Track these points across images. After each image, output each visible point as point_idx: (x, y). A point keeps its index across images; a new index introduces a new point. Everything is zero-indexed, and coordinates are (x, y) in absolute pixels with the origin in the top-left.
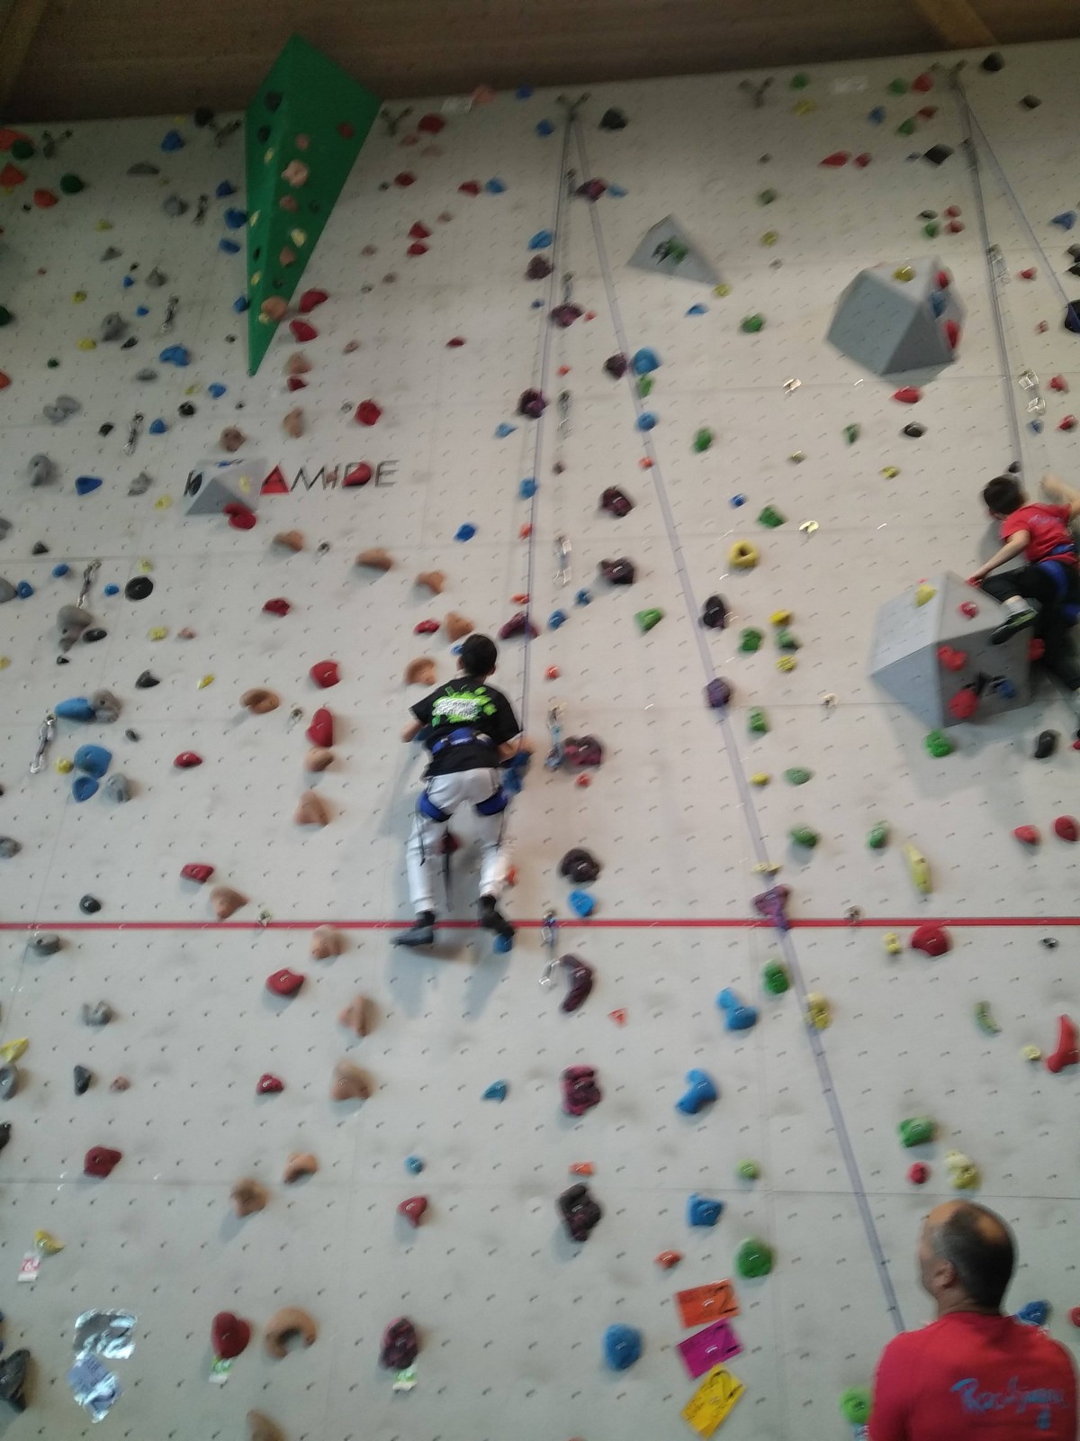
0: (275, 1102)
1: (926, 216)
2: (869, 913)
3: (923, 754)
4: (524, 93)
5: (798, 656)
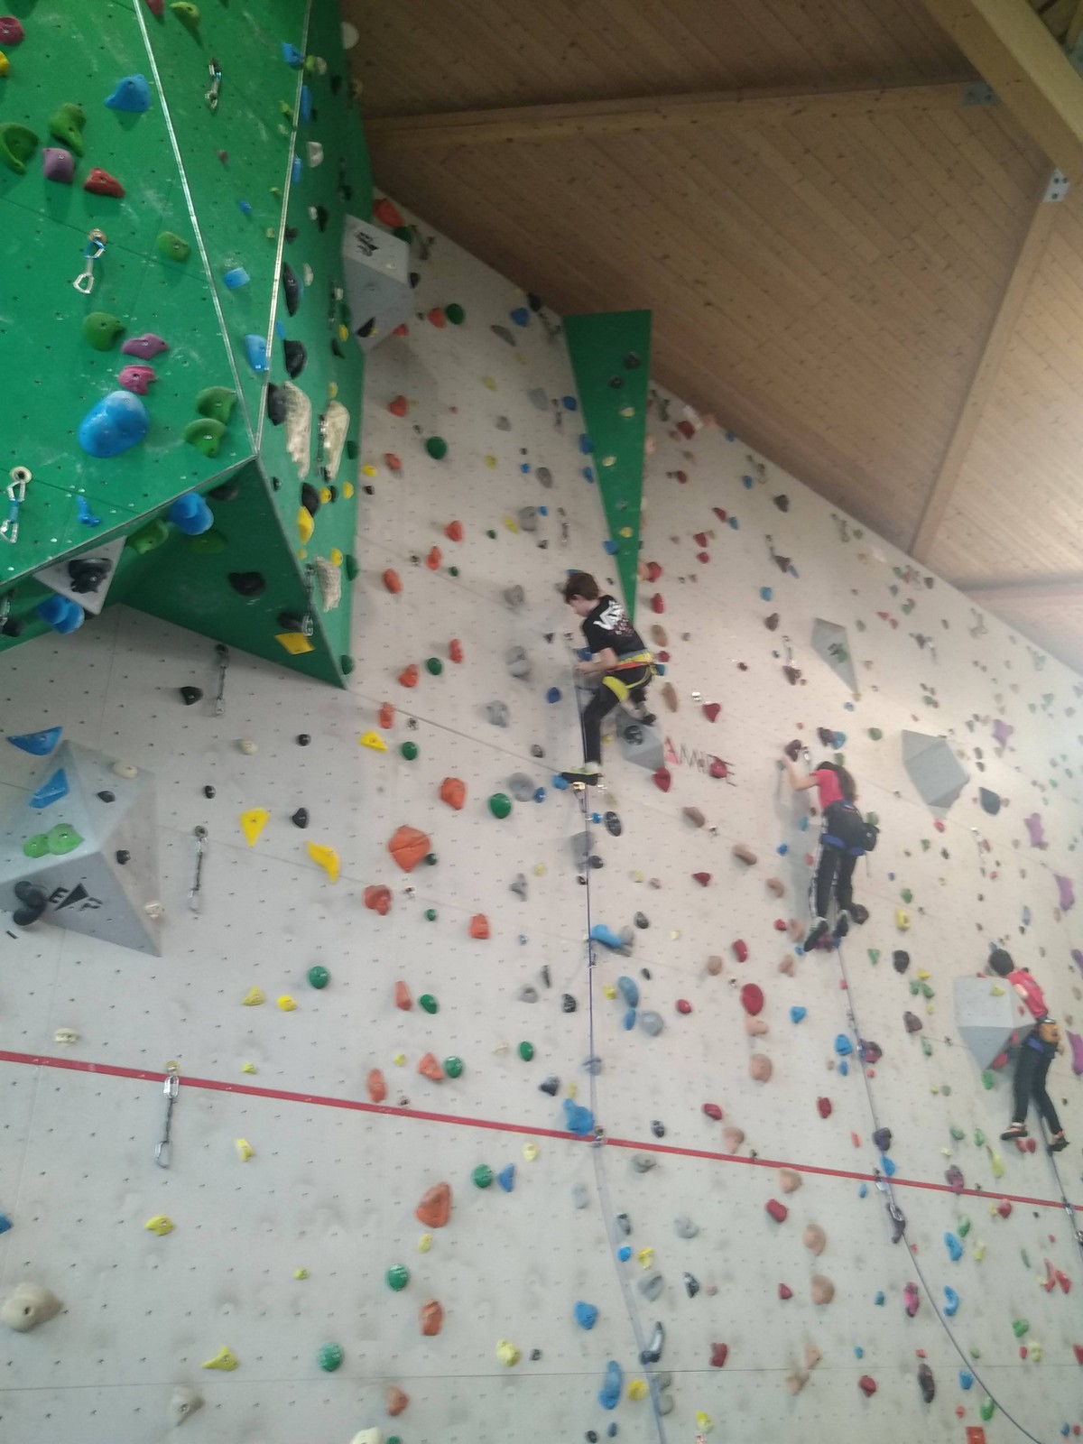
0: (790, 1304)
1: (924, 687)
2: (985, 1189)
3: (982, 1086)
4: (730, 436)
5: (933, 1003)
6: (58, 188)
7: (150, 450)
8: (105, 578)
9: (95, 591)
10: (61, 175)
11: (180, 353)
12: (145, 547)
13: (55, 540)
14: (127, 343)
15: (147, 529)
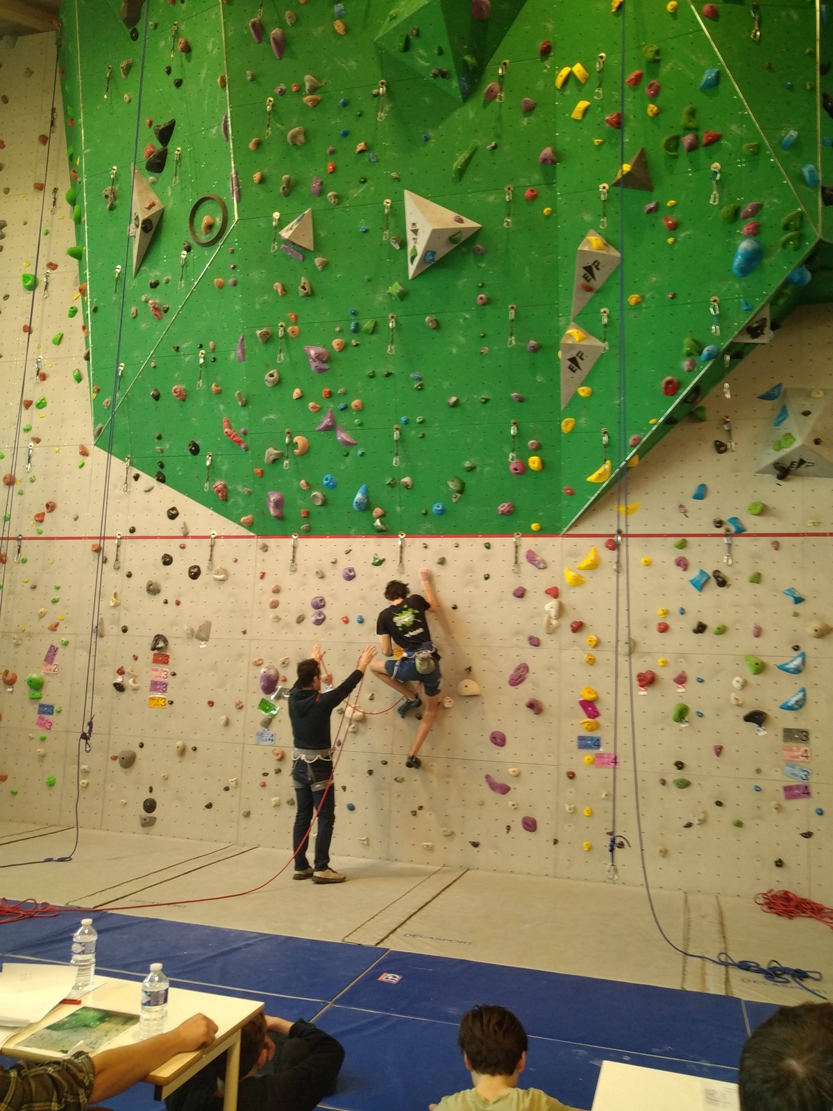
6: (693, 153)
7: (766, 261)
8: (765, 326)
9: (763, 334)
10: (693, 147)
11: (769, 203)
12: (782, 302)
13: (736, 324)
14: (742, 214)
15: (779, 294)
